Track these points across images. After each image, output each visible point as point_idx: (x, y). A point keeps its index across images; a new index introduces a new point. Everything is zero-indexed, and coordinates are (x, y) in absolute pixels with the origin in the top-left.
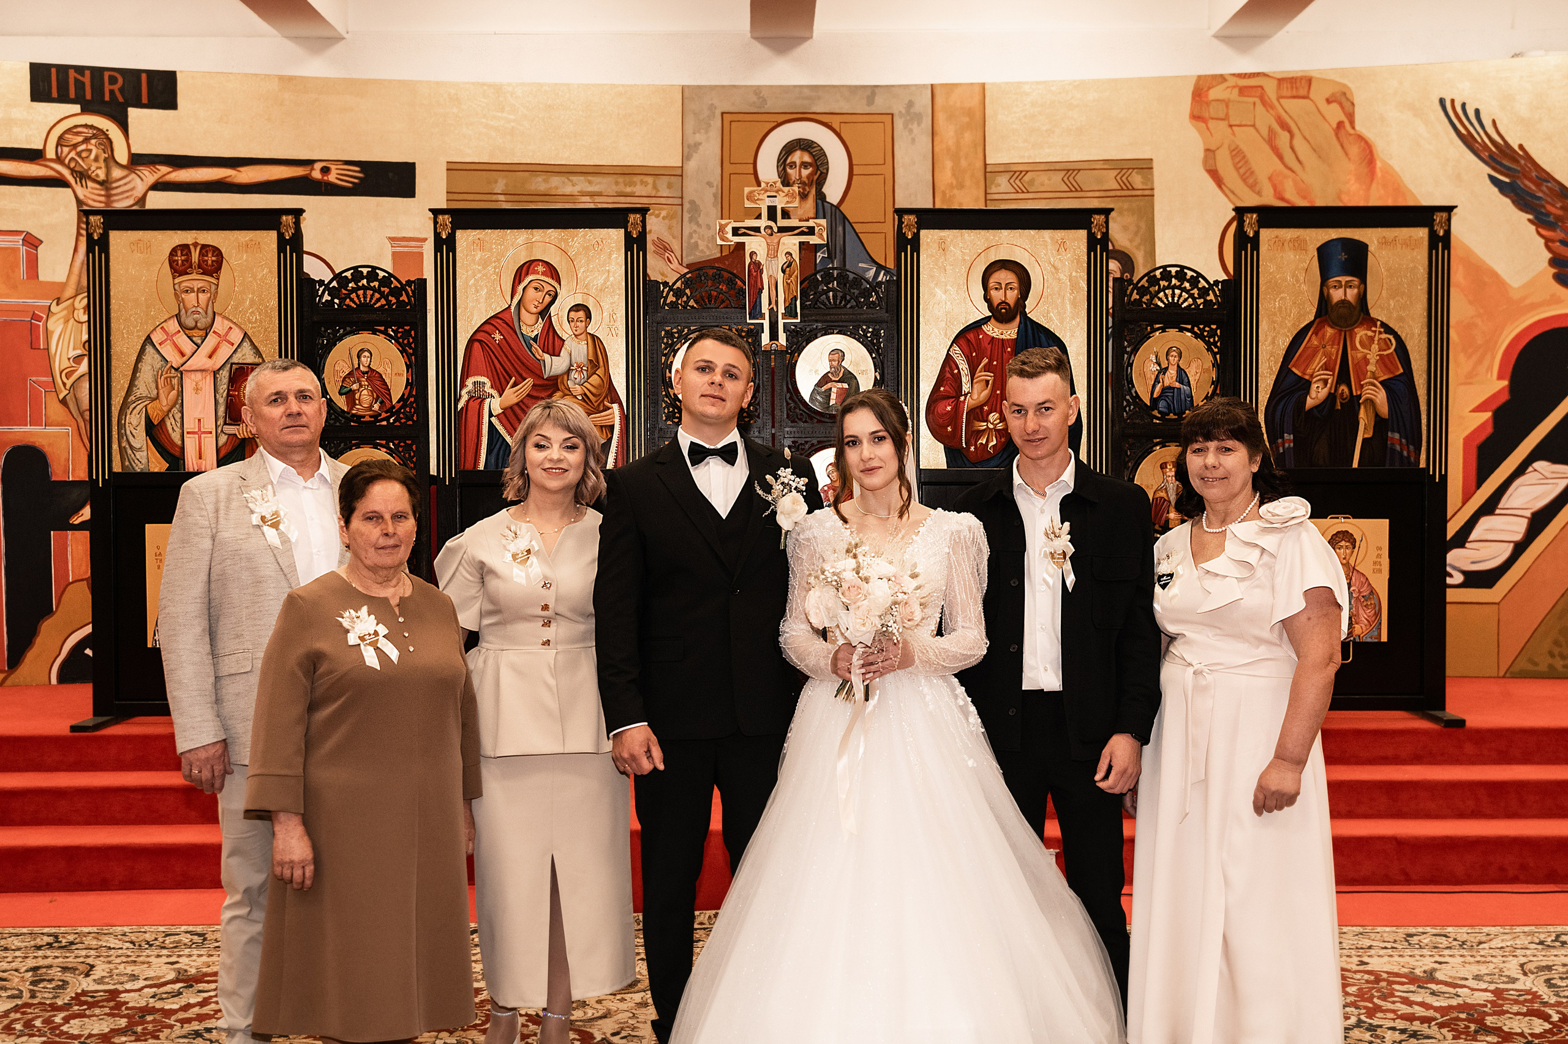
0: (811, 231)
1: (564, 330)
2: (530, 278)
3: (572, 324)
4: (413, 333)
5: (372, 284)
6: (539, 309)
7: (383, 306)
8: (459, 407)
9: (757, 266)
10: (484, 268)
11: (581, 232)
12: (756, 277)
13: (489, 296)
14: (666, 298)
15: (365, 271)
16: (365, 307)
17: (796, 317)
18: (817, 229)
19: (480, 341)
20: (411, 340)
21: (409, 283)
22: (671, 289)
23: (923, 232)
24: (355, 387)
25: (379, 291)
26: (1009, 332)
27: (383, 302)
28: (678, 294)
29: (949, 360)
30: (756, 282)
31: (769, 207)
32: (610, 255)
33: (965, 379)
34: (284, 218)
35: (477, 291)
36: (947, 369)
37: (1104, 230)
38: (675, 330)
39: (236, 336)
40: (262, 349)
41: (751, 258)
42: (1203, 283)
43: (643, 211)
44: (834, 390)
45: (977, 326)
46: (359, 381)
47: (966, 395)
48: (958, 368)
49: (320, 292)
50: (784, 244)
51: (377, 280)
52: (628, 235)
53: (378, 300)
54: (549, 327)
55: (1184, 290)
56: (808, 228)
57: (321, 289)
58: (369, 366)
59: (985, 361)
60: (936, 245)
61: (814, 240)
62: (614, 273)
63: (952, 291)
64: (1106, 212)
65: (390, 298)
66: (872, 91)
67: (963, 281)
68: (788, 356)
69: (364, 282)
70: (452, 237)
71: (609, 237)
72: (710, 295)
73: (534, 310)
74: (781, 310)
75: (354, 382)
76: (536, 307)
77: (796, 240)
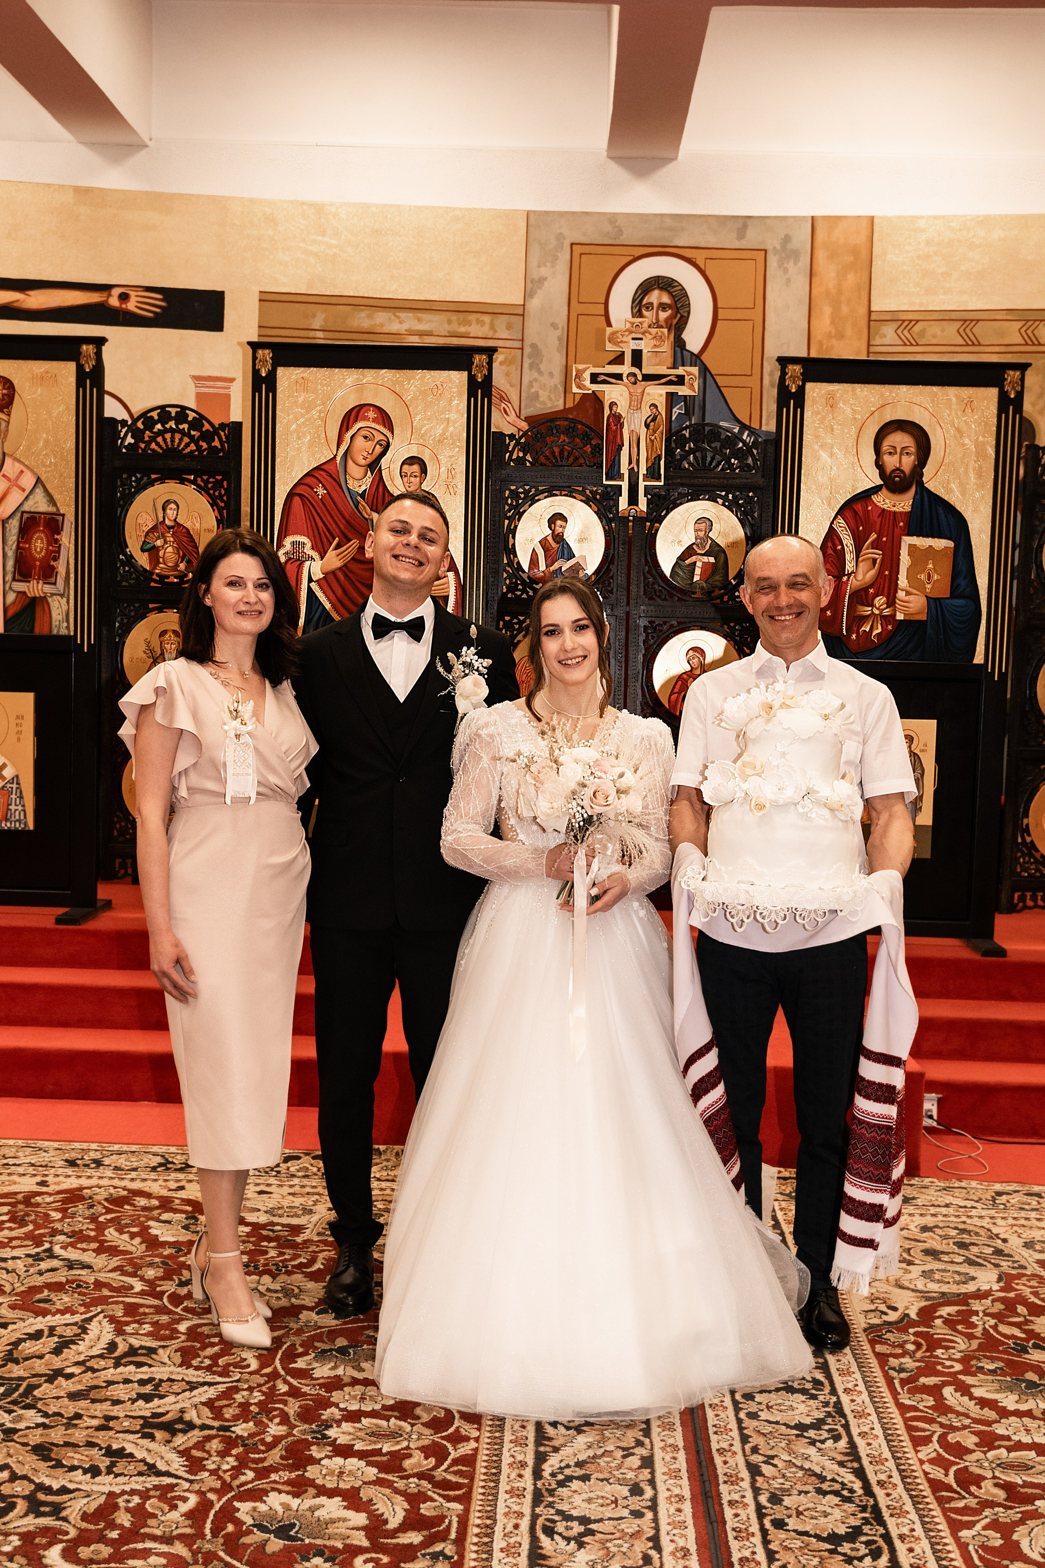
0: (680, 380)
2: (359, 425)
3: (405, 479)
4: (225, 483)
5: (181, 427)
6: (369, 461)
7: (192, 452)
9: (617, 419)
10: (308, 412)
11: (419, 373)
12: (616, 432)
13: (311, 444)
14: (512, 453)
15: (173, 411)
16: (172, 452)
17: (658, 479)
18: (687, 378)
19: (300, 495)
20: (223, 492)
21: (223, 426)
22: (518, 443)
23: (809, 386)
24: (159, 543)
25: (188, 435)
26: (903, 503)
27: (193, 447)
28: (525, 449)
29: (831, 535)
30: (615, 437)
31: (634, 351)
32: (451, 401)
33: (849, 557)
34: (84, 347)
35: (299, 438)
36: (830, 544)
37: (1019, 388)
38: (521, 490)
39: (28, 481)
40: (56, 496)
41: (611, 409)
43: (490, 351)
44: (699, 564)
45: (865, 496)
46: (164, 537)
47: (849, 575)
48: (842, 544)
49: (122, 434)
50: (649, 394)
51: (186, 421)
52: (471, 379)
53: (187, 445)
54: (379, 481)
56: (677, 376)
57: (124, 430)
58: (175, 520)
59: (874, 536)
60: (823, 401)
61: (683, 391)
62: (455, 422)
63: (840, 455)
64: (1023, 367)
65: (201, 443)
66: (746, 220)
67: (851, 443)
68: (648, 524)
69: (172, 424)
70: (272, 375)
71: (450, 380)
72: (561, 452)
73: (363, 462)
74: (643, 470)
75: (159, 538)
76: (365, 458)
77: (663, 390)
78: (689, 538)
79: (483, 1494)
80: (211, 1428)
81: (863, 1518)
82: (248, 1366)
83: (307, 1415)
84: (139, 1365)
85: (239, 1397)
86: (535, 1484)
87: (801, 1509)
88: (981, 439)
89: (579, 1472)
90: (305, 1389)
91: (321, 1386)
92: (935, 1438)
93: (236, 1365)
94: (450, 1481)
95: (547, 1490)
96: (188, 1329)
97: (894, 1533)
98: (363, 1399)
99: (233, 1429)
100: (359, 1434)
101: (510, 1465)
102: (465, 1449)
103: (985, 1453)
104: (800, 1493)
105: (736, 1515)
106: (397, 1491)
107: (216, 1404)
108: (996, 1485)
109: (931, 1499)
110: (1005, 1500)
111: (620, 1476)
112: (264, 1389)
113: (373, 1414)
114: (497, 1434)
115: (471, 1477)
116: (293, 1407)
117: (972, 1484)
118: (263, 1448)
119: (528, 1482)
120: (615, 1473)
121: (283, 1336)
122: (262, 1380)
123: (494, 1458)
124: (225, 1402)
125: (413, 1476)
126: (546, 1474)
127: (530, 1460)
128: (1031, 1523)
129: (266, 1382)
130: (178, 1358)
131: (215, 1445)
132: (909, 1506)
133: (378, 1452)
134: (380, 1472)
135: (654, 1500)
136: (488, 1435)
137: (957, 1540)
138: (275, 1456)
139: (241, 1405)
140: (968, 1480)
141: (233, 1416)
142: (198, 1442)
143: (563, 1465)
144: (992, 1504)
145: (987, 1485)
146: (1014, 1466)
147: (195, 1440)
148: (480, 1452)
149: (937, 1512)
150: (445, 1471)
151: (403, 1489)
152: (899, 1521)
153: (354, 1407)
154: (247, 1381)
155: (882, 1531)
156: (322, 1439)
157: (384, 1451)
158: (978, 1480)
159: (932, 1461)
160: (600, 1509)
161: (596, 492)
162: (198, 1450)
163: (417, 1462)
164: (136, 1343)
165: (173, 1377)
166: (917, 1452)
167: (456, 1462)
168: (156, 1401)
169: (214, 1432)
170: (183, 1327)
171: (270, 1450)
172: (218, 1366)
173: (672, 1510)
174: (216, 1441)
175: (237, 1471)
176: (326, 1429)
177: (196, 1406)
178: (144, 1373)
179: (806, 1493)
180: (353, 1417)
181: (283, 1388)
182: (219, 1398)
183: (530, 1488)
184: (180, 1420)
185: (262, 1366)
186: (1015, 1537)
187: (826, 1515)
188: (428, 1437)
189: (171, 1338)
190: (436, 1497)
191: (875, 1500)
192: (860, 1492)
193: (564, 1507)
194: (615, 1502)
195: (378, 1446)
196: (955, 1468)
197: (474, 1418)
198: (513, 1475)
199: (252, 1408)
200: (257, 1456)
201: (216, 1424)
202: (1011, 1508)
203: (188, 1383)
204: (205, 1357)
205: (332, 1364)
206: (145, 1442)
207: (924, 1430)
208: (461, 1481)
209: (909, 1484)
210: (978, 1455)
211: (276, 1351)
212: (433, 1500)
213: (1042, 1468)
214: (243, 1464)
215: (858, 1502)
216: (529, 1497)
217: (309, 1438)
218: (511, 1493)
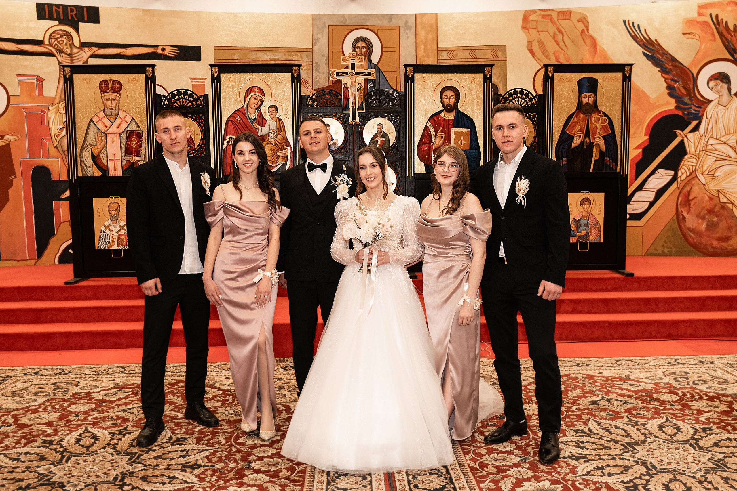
0: (369, 74)
1: (266, 115)
2: (252, 94)
3: (270, 113)
4: (203, 117)
5: (185, 97)
6: (256, 107)
7: (190, 106)
8: (223, 148)
9: (347, 89)
10: (232, 90)
11: (273, 74)
12: (346, 93)
13: (235, 102)
14: (309, 102)
15: (182, 91)
16: (182, 106)
17: (363, 110)
18: (371, 73)
19: (231, 121)
20: (202, 120)
21: (201, 96)
22: (311, 99)
23: (415, 74)
25: (188, 100)
26: (451, 116)
27: (190, 104)
28: (314, 101)
29: (426, 128)
30: (346, 95)
31: (352, 64)
32: (285, 84)
33: (433, 136)
34: (148, 68)
35: (230, 100)
36: (426, 132)
37: (490, 74)
39: (129, 119)
40: (139, 124)
41: (344, 85)
42: (530, 96)
43: (299, 66)
44: (379, 141)
45: (438, 114)
47: (433, 143)
48: (430, 132)
50: (358, 79)
51: (187, 95)
52: (293, 76)
53: (188, 104)
54: (260, 115)
55: (523, 99)
57: (164, 99)
59: (441, 128)
60: (421, 80)
61: (370, 78)
62: (287, 92)
63: (428, 99)
64: (491, 66)
65: (193, 103)
66: (391, 16)
67: (432, 95)
68: (360, 127)
69: (182, 96)
70: (219, 76)
71: (285, 76)
72: (327, 101)
73: (254, 108)
74: (357, 107)
77: (363, 78)
78: (375, 131)
79: (308, 483)
80: (207, 466)
81: (446, 482)
82: (222, 442)
83: (243, 459)
84: (181, 445)
85: (218, 454)
87: (423, 481)
88: (478, 92)
90: (243, 449)
91: (249, 448)
92: (472, 452)
93: (217, 442)
94: (296, 480)
95: (332, 480)
96: (199, 430)
97: (457, 487)
98: (264, 452)
99: (216, 466)
100: (263, 465)
101: (318, 472)
102: (302, 468)
103: (489, 455)
104: (424, 475)
105: (401, 484)
106: (277, 484)
107: (210, 457)
108: (493, 467)
109: (470, 473)
110: (496, 472)
112: (227, 450)
113: (268, 457)
115: (304, 477)
116: (238, 456)
117: (485, 467)
118: (227, 472)
121: (234, 430)
122: (227, 447)
125: (283, 479)
128: (505, 479)
130: (195, 441)
131: (209, 472)
132: (462, 477)
133: (270, 471)
134: (270, 478)
135: (371, 481)
137: (479, 487)
138: (231, 475)
139: (219, 457)
140: (483, 466)
141: (216, 461)
144: (491, 474)
145: (490, 467)
146: (499, 460)
147: (202, 471)
148: (307, 468)
149: (472, 478)
150: (295, 476)
151: (279, 483)
152: (459, 482)
153: (261, 455)
154: (221, 448)
155: (453, 486)
156: (249, 467)
157: (272, 470)
158: (487, 465)
159: (470, 460)
160: (351, 485)
161: (340, 116)
162: (203, 475)
163: (284, 473)
164: (179, 436)
165: (194, 448)
166: (465, 457)
167: (298, 472)
168: (187, 458)
169: (209, 468)
170: (197, 430)
171: (230, 473)
172: (210, 443)
173: (377, 484)
174: (209, 471)
175: (217, 481)
176: (250, 464)
177: (202, 458)
178: (182, 447)
179: (426, 474)
180: (261, 458)
181: (234, 450)
182: (210, 455)
183: (326, 480)
184: (196, 464)
185: (226, 442)
186: (500, 485)
187: (433, 482)
188: (289, 464)
189: (192, 434)
191: (450, 475)
192: (445, 473)
193: (338, 486)
194: (357, 483)
195: (270, 469)
196: (478, 462)
198: (319, 476)
199: (223, 458)
200: (225, 475)
201: (209, 464)
202: (498, 474)
203: (199, 450)
204: (205, 440)
205: (253, 440)
206: (183, 473)
207: (468, 449)
208: (300, 479)
209: (462, 469)
210: (487, 456)
211: (232, 436)
212: (290, 486)
213: (509, 459)
214: (219, 478)
215: (444, 476)
216: (325, 483)
217: (244, 467)
218: (319, 482)
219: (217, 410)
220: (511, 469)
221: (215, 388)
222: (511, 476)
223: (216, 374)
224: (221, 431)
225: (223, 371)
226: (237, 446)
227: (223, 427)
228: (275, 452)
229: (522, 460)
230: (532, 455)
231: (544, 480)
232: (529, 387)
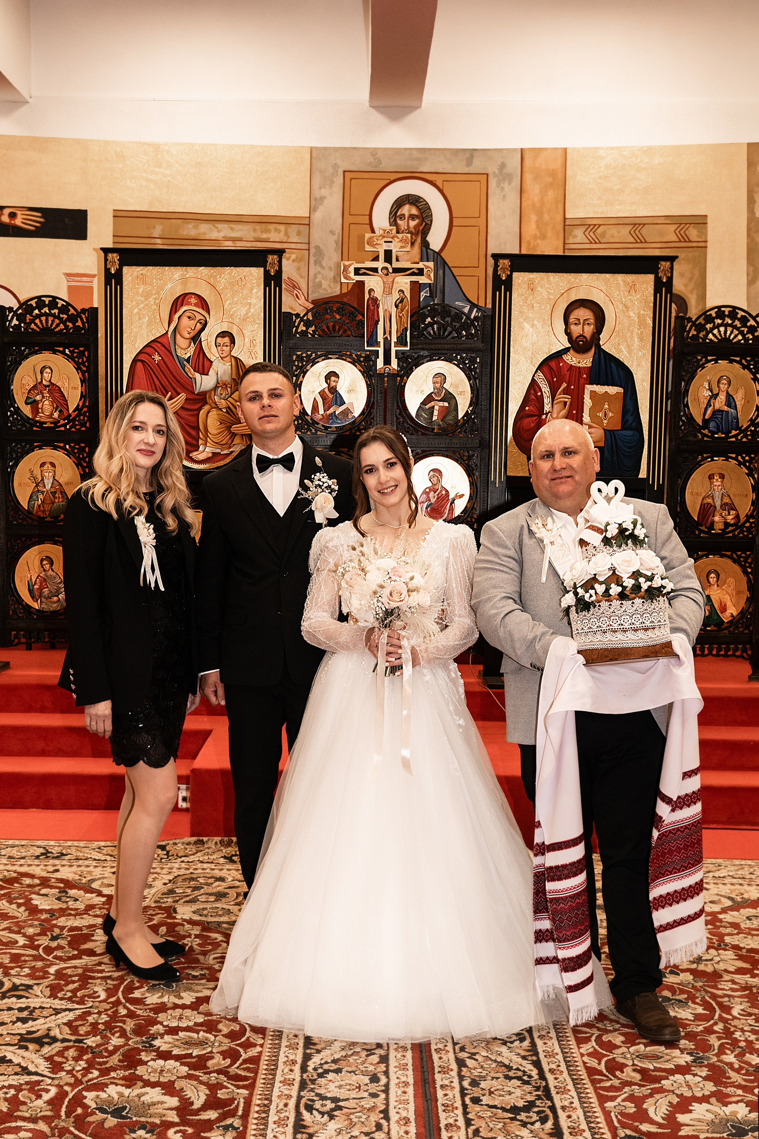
0: (420, 272)
1: (212, 353)
2: (185, 308)
3: (219, 348)
4: (86, 353)
5: (53, 312)
6: (192, 335)
7: (62, 330)
9: (374, 301)
10: (146, 299)
11: (228, 269)
12: (373, 311)
13: (150, 323)
14: (297, 327)
15: (47, 300)
16: (46, 331)
17: (406, 345)
18: (425, 271)
19: (142, 361)
20: (85, 359)
21: (84, 311)
22: (302, 320)
23: (515, 275)
24: (38, 398)
25: (58, 317)
26: (586, 361)
27: (62, 326)
28: (308, 324)
29: (533, 385)
30: (373, 315)
31: (386, 251)
32: (252, 290)
33: (547, 401)
35: (140, 319)
36: (532, 392)
37: (669, 275)
38: (305, 355)
41: (370, 294)
42: (751, 322)
43: (280, 252)
44: (437, 408)
45: (558, 355)
46: (42, 393)
47: (547, 414)
48: (541, 391)
49: (9, 318)
50: (397, 282)
51: (57, 308)
52: (266, 273)
53: (58, 325)
54: (200, 351)
55: (735, 327)
56: (418, 269)
57: (11, 315)
58: (50, 381)
59: (564, 385)
60: (526, 285)
61: (422, 280)
62: (255, 305)
63: (539, 325)
64: (672, 259)
65: (68, 323)
66: (471, 154)
67: (548, 317)
68: (399, 378)
69: (46, 310)
70: (119, 272)
71: (251, 274)
72: (334, 327)
73: (188, 336)
74: (394, 339)
75: (38, 394)
76: (189, 333)
77: (408, 280)
79: (264, 1084)
80: (70, 1041)
81: (537, 1095)
82: (99, 997)
83: (139, 1031)
84: (19, 997)
85: (91, 1019)
86: (302, 1076)
87: (492, 1090)
88: (642, 312)
89: (334, 1067)
90: (139, 1012)
91: (151, 1010)
92: (593, 1038)
93: (90, 996)
94: (240, 1075)
95: (310, 1080)
96: (56, 971)
97: (558, 1104)
98: (180, 1018)
99: (85, 1041)
100: (176, 1043)
101: (285, 1063)
102: (253, 1052)
103: (628, 1048)
104: (493, 1078)
105: (446, 1095)
106: (202, 1083)
107: (74, 1024)
108: (634, 1070)
109: (587, 1081)
110: (640, 1080)
111: (364, 1069)
112: (109, 1012)
113: (188, 1029)
114: (277, 1042)
115: (256, 1072)
116: (129, 1025)
117: (617, 1070)
118: (106, 1054)
119: (297, 1075)
120: (360, 1067)
122: (108, 1007)
123: (274, 1058)
124: (80, 1023)
125: (214, 1072)
126: (310, 1069)
127: (299, 1059)
128: (657, 1096)
129: (111, 1008)
130: (48, 992)
131: (71, 1053)
132: (570, 1086)
133: (190, 1056)
134: (190, 1069)
135: (387, 1086)
136: (270, 1042)
137: (603, 1109)
138: (115, 1060)
139: (92, 1024)
140: (614, 1067)
141: (86, 1032)
142: (60, 1051)
143: (323, 1062)
144: (630, 1084)
145: (628, 1070)
146: (648, 1057)
147: (57, 1049)
148: (263, 1054)
149: (590, 1090)
150: (237, 1068)
151: (206, 1081)
152: (563, 1097)
153: (174, 1024)
154: (97, 1007)
155: (549, 1103)
156: (149, 1047)
157: (194, 1055)
158: (621, 1067)
159: (589, 1055)
160: (348, 1092)
161: (360, 356)
162: (59, 1056)
163: (217, 1062)
164: (18, 982)
165: (43, 1005)
166: (579, 1048)
167: (245, 1061)
168: (30, 1023)
169: (71, 1044)
170: (52, 970)
171: (112, 1055)
172: (77, 997)
173: (400, 1092)
174: (72, 1050)
175: (86, 1071)
176: (152, 1040)
177: (59, 1026)
178: (23, 1003)
179: (497, 1078)
180: (173, 1031)
181: (123, 1012)
182: (76, 1020)
183: (298, 1079)
184: (47, 1036)
185: (109, 996)
186: (645, 1106)
187: (510, 1093)
188: (227, 1044)
189: (43, 978)
190: (229, 1086)
191: (547, 1083)
192: (536, 1077)
193: (322, 1091)
194: (359, 1087)
195: (190, 1051)
196: (606, 1059)
197: (261, 1031)
198: (286, 1070)
199: (100, 1026)
200: (101, 1060)
201: (73, 1038)
202: (644, 1086)
203: (54, 1009)
204: (68, 991)
205: (160, 994)
206: (21, 1052)
207: (586, 1033)
208: (248, 1075)
209: (572, 1071)
210: (624, 1049)
211: (119, 985)
212: (227, 1088)
213: (668, 1057)
214: (91, 1065)
215: (534, 1084)
216: (297, 1085)
217: (140, 1046)
218: (284, 1082)
219: (93, 935)
220: (671, 1078)
221: (92, 891)
222: (669, 1091)
223: (94, 863)
224: (100, 975)
225: (108, 858)
226: (127, 1005)
227: (103, 967)
228: (202, 1020)
229: (694, 1061)
230: (716, 1051)
231: (737, 1102)
232: (721, 916)
